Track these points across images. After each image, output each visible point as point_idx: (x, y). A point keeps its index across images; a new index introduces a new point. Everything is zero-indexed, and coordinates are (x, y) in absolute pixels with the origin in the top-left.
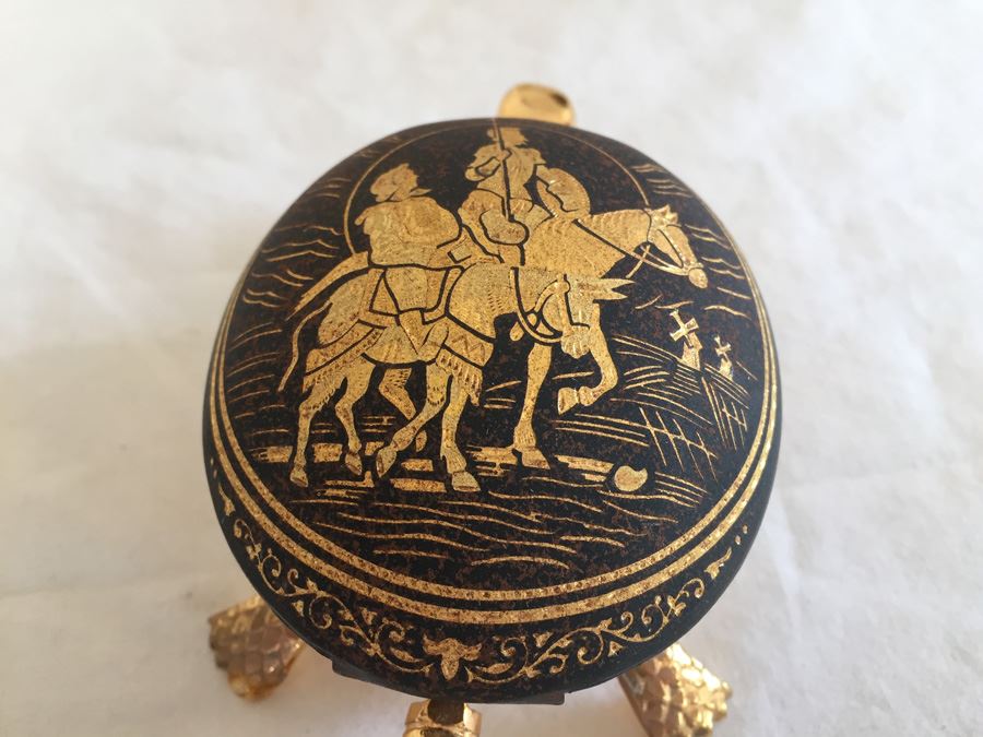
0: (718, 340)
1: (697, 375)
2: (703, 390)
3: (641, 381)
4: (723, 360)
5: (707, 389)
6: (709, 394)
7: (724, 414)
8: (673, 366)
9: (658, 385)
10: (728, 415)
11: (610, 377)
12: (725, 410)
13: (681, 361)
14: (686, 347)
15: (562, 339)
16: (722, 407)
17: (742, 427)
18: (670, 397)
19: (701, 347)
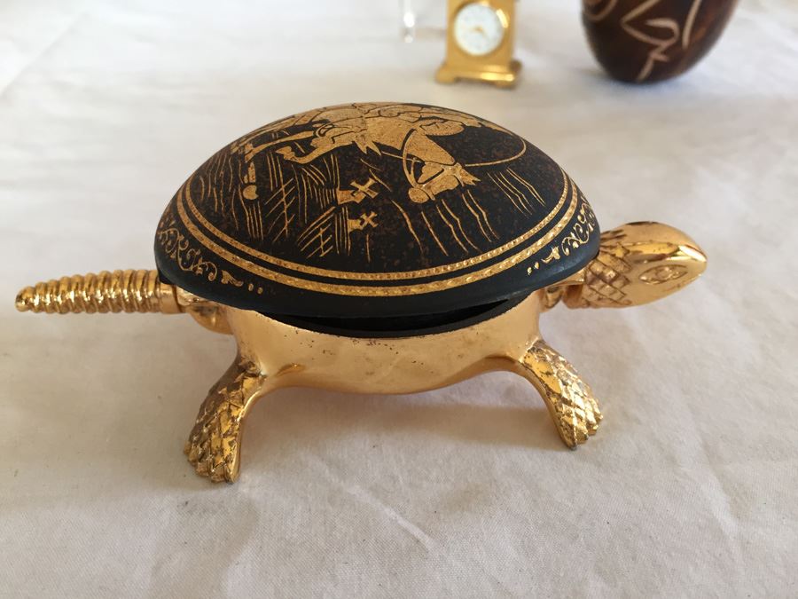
0: (373, 214)
1: (334, 202)
2: (325, 210)
3: (310, 173)
4: (359, 221)
5: (328, 212)
6: (325, 214)
7: (318, 230)
8: (331, 185)
9: (312, 182)
10: (320, 234)
11: (307, 160)
12: (322, 230)
13: (338, 190)
14: (351, 192)
15: (320, 138)
16: (323, 226)
17: (320, 252)
18: (308, 190)
19: (358, 202)
